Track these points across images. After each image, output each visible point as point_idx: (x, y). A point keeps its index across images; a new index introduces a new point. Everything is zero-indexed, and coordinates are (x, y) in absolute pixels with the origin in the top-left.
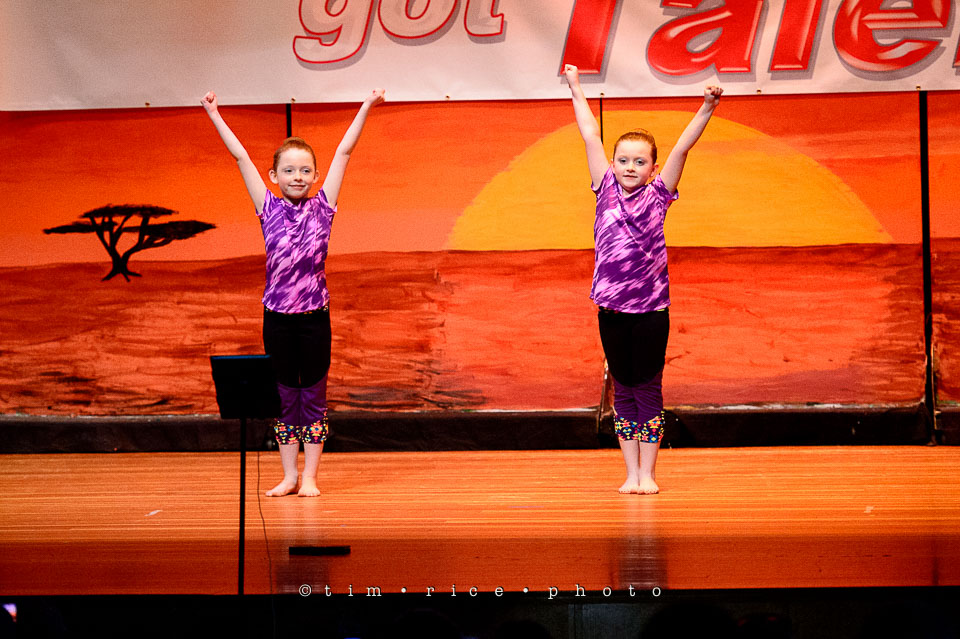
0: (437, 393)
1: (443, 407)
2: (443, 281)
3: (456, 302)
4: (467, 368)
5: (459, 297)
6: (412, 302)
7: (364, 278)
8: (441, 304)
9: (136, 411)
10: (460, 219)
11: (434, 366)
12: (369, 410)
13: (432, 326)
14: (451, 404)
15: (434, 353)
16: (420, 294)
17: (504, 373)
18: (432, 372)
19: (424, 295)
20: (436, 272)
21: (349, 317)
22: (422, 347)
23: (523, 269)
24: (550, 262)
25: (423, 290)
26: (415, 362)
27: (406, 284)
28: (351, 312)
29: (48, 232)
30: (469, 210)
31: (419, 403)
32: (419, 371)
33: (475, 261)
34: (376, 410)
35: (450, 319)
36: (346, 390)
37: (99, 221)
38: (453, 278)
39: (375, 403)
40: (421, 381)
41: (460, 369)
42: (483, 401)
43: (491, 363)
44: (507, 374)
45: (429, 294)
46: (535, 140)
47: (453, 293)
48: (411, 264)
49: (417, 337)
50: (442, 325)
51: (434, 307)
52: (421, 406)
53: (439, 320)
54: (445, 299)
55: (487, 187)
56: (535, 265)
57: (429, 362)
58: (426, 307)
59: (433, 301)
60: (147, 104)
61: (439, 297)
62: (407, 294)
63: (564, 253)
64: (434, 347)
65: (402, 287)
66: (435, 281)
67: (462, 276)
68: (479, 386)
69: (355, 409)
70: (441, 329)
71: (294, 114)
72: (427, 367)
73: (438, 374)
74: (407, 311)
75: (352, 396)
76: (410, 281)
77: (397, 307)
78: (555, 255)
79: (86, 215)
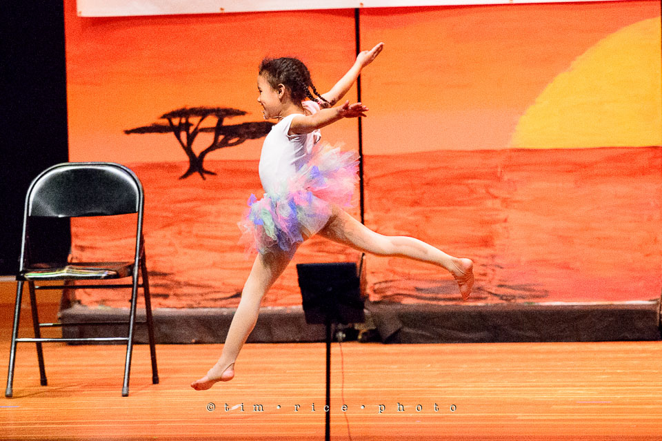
0: (501, 286)
1: (506, 300)
2: (506, 178)
3: (518, 198)
4: (530, 262)
5: (521, 194)
6: (477, 199)
7: (430, 176)
8: (504, 200)
9: (212, 304)
10: (523, 118)
11: (498, 261)
12: (434, 302)
13: (495, 222)
14: (514, 297)
15: (497, 247)
16: (484, 191)
17: (565, 266)
18: (496, 266)
19: (488, 192)
20: (499, 170)
21: (415, 214)
22: (486, 242)
23: (584, 166)
24: (610, 159)
25: (487, 187)
26: (480, 257)
27: (470, 181)
28: (418, 209)
29: (128, 132)
30: (531, 110)
31: (483, 296)
32: (483, 265)
34: (442, 303)
35: (514, 215)
36: (412, 284)
37: (176, 121)
38: (515, 176)
39: (440, 296)
40: (485, 275)
41: (522, 264)
42: (545, 294)
43: (553, 257)
44: (568, 268)
45: (491, 190)
46: (597, 41)
47: (516, 190)
48: (476, 161)
49: (481, 233)
50: (505, 221)
51: (497, 204)
52: (485, 298)
53: (502, 216)
54: (507, 196)
55: (550, 86)
56: (596, 163)
57: (493, 256)
58: (489, 203)
59: (496, 198)
60: (222, 9)
61: (503, 194)
62: (472, 191)
63: (625, 151)
64: (497, 242)
65: (467, 185)
66: (499, 179)
67: (524, 174)
68: (540, 280)
69: (422, 302)
70: (504, 225)
71: (362, 18)
72: (490, 262)
73: (501, 268)
74: (471, 208)
75: (418, 289)
76: (474, 177)
77: (460, 204)
78: (615, 153)
79: (164, 117)
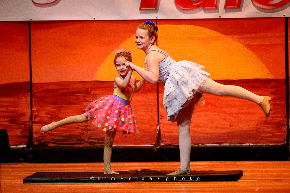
0: (90, 138)
1: (92, 144)
2: (92, 93)
6: (80, 102)
7: (60, 92)
10: (99, 68)
11: (89, 128)
12: (62, 145)
14: (95, 143)
18: (88, 130)
19: (85, 99)
20: (89, 90)
21: (54, 108)
25: (84, 97)
26: (81, 126)
27: (77, 94)
28: (55, 106)
30: (103, 65)
31: (83, 143)
32: (82, 130)
33: (105, 85)
34: (65, 146)
36: (52, 137)
38: (96, 92)
39: (64, 142)
40: (83, 134)
45: (87, 99)
48: (80, 86)
52: (83, 144)
57: (87, 126)
58: (85, 103)
59: (88, 101)
61: (91, 100)
62: (78, 99)
65: (76, 96)
66: (89, 93)
67: (100, 91)
69: (56, 145)
71: (31, 25)
72: (86, 128)
73: (90, 131)
74: (78, 105)
75: (55, 140)
76: (79, 93)
77: (73, 104)
